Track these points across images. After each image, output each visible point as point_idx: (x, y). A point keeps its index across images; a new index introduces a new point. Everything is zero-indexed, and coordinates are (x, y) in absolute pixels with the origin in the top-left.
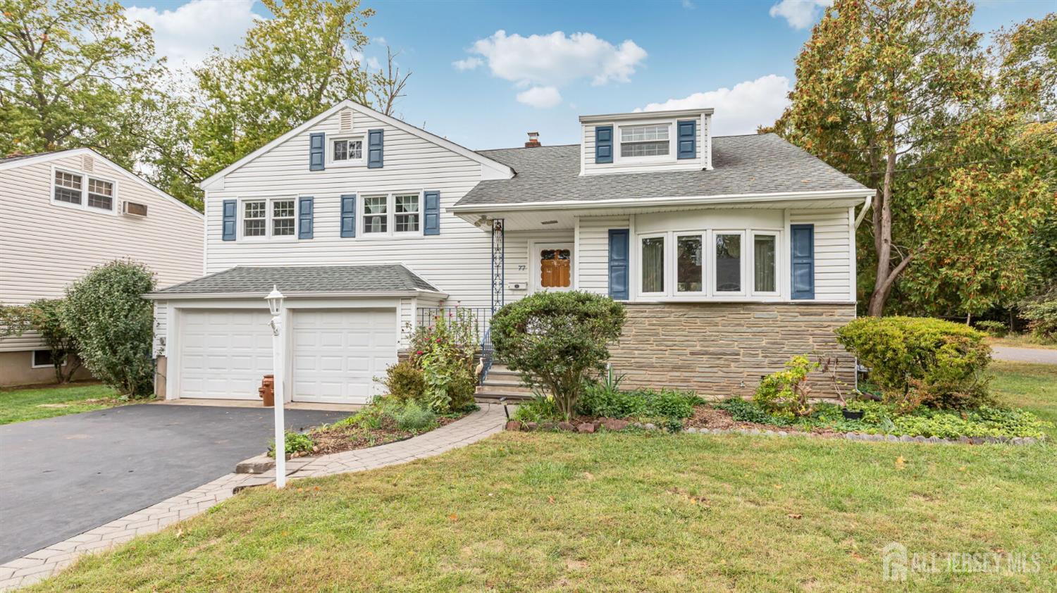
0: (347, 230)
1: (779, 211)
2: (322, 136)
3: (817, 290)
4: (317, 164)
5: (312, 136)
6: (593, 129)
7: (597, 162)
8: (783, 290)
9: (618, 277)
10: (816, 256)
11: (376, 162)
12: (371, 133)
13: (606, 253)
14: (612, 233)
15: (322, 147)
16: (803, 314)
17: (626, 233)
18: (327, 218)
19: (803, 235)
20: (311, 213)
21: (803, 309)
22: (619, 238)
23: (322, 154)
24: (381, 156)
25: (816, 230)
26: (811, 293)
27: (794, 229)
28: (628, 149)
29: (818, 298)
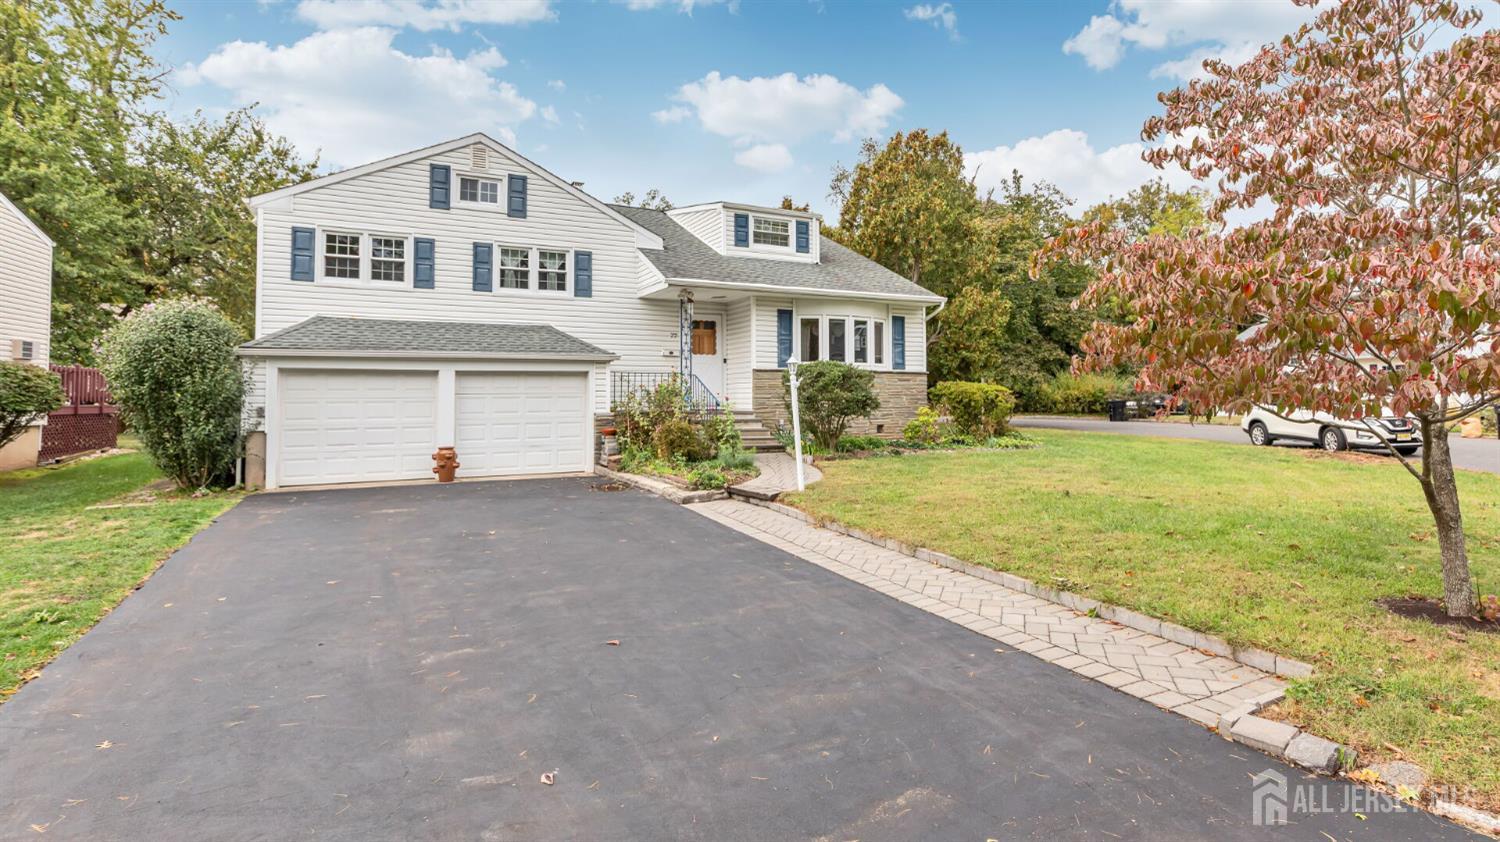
0: (481, 283)
1: (886, 306)
2: (447, 169)
3: (907, 363)
4: (439, 200)
5: (433, 167)
6: (733, 214)
7: (736, 245)
8: (887, 364)
9: (785, 349)
10: (906, 339)
11: (518, 209)
12: (511, 177)
13: (776, 329)
14: (781, 313)
15: (447, 181)
16: (900, 380)
17: (790, 313)
18: (453, 266)
19: (899, 322)
20: (431, 258)
21: (900, 377)
22: (785, 317)
23: (447, 191)
24: (524, 204)
25: (906, 321)
26: (902, 365)
27: (894, 318)
28: (759, 237)
29: (908, 369)
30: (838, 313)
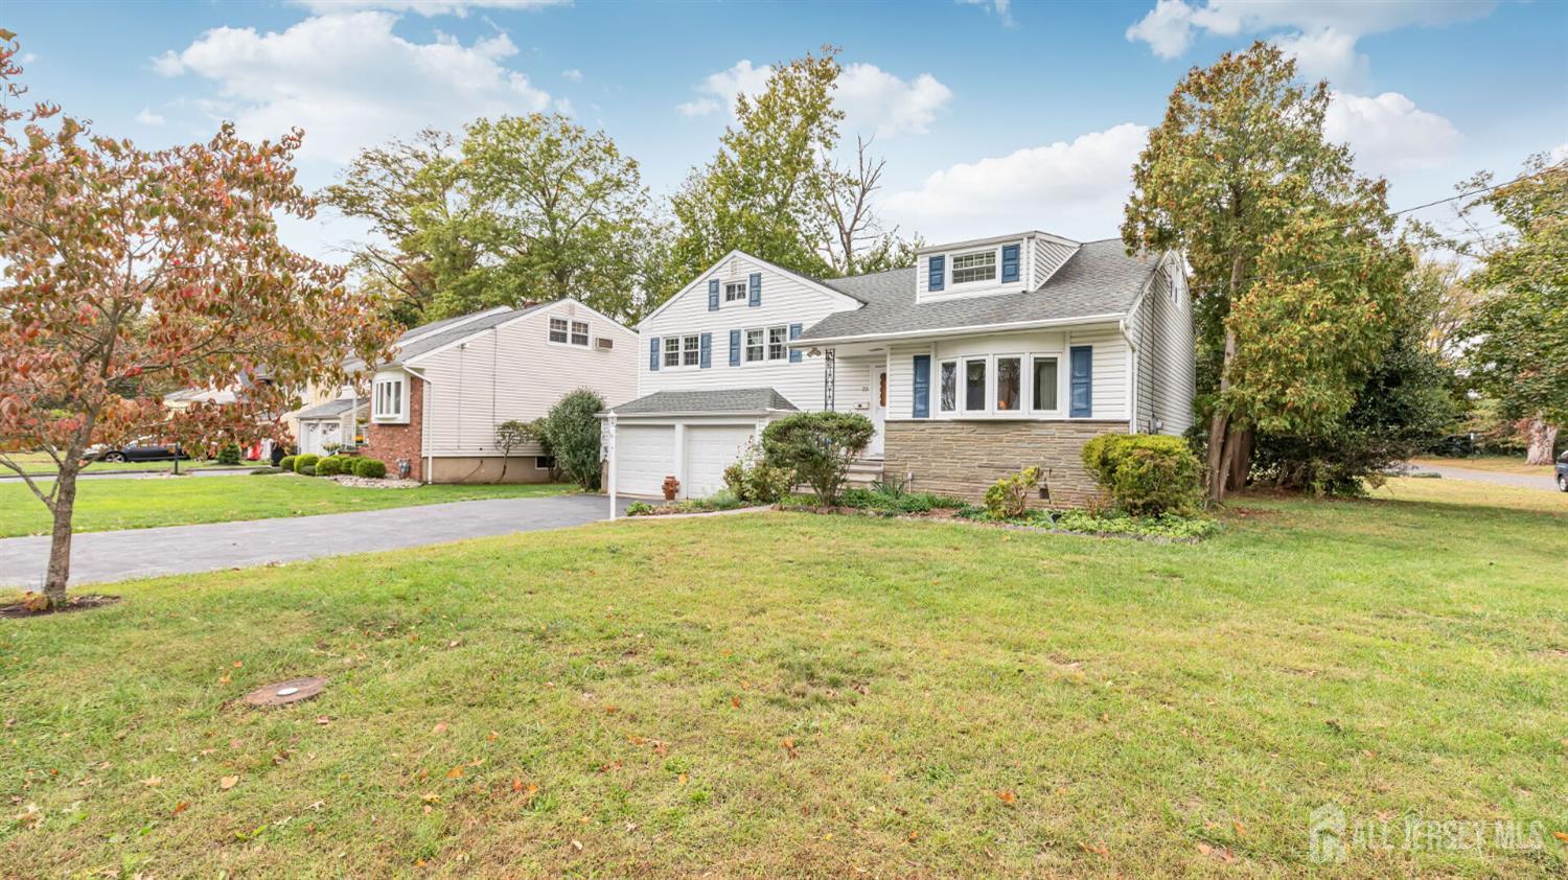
0: (734, 360)
1: (1062, 334)
2: (717, 281)
3: (1094, 408)
4: (714, 306)
5: (711, 282)
6: (927, 259)
7: (930, 290)
8: (1062, 411)
9: (921, 398)
10: (1094, 376)
11: (756, 301)
12: (751, 276)
13: (912, 377)
14: (916, 358)
15: (717, 291)
16: (1079, 431)
17: (927, 358)
18: (720, 349)
19: (1082, 356)
20: (709, 346)
21: (1078, 426)
22: (922, 363)
23: (717, 296)
24: (759, 295)
25: (1094, 351)
26: (1088, 411)
27: (1074, 351)
28: (959, 277)
29: (1095, 416)
30: (976, 353)
